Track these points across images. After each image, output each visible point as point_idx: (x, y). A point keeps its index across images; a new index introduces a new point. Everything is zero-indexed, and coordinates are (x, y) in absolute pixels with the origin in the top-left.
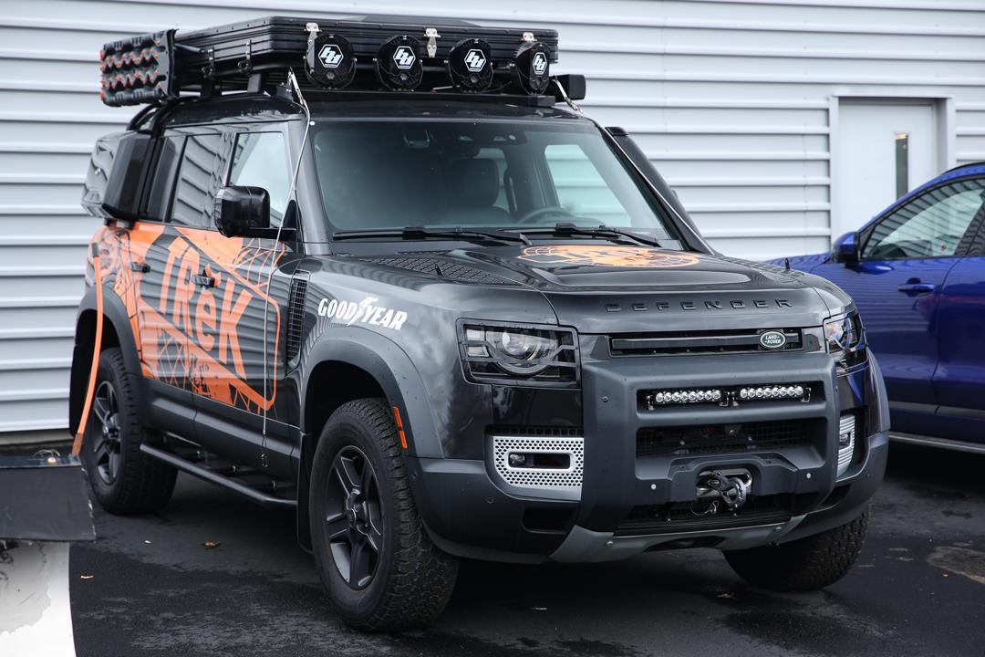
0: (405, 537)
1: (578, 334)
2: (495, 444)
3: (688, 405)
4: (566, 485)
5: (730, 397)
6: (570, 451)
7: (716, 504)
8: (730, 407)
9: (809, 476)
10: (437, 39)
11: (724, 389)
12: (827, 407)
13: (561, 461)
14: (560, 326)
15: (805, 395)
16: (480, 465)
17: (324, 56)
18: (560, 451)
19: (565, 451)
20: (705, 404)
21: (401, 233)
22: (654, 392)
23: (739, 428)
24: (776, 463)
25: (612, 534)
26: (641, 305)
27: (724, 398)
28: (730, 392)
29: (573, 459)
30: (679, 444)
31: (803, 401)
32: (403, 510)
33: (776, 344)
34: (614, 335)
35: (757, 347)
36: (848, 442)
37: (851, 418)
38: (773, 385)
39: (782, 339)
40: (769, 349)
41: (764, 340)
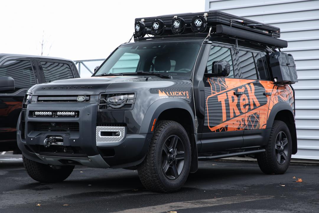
1: (32, 95)
3: (43, 116)
5: (54, 114)
8: (54, 117)
9: (74, 141)
11: (53, 112)
12: (79, 119)
15: (75, 115)
20: (47, 116)
22: (35, 111)
24: (68, 136)
26: (50, 88)
27: (52, 114)
33: (81, 100)
34: (39, 96)
35: (76, 101)
36: (119, 135)
37: (123, 127)
38: (66, 111)
39: (84, 98)
40: (79, 101)
41: (78, 98)
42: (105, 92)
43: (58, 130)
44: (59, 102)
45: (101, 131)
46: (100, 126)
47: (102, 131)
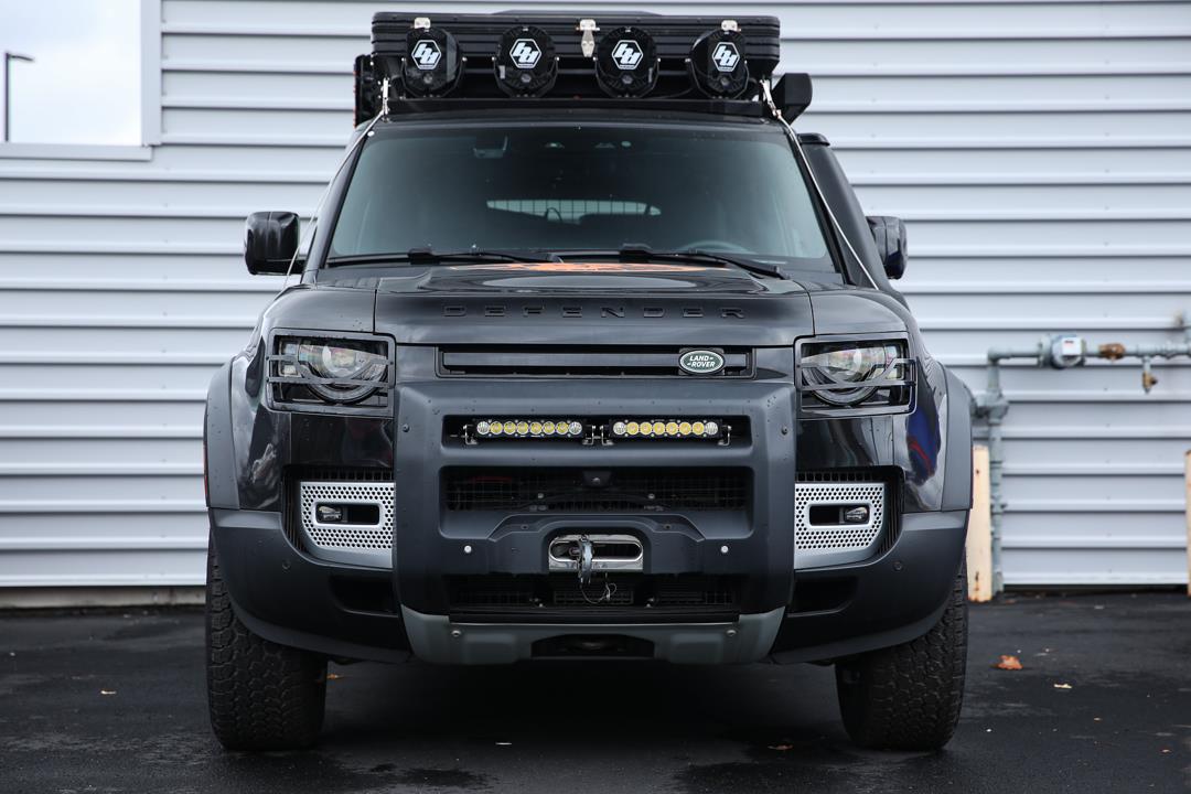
0: (216, 615)
1: (397, 344)
2: (303, 492)
3: (529, 441)
4: (373, 547)
5: (598, 432)
6: (379, 501)
7: (612, 588)
8: (597, 444)
9: (725, 549)
10: (594, 33)
11: (586, 420)
12: (752, 453)
13: (368, 514)
14: (375, 333)
15: (722, 434)
16: (276, 518)
17: (418, 55)
18: (368, 501)
19: (374, 501)
20: (556, 441)
21: (406, 256)
22: (474, 420)
23: (607, 475)
24: (677, 531)
25: (447, 618)
26: (499, 310)
27: (587, 432)
28: (599, 425)
29: (383, 511)
30: (536, 497)
31: (721, 443)
32: (217, 580)
33: (705, 368)
34: (446, 348)
35: (674, 370)
36: (865, 519)
37: (874, 485)
38: (666, 419)
39: (717, 362)
40: (691, 374)
41: (687, 361)
42: (814, 336)
43: (623, 505)
44: (568, 376)
45: (810, 502)
46: (810, 480)
47: (815, 502)
